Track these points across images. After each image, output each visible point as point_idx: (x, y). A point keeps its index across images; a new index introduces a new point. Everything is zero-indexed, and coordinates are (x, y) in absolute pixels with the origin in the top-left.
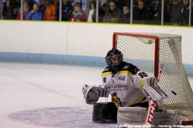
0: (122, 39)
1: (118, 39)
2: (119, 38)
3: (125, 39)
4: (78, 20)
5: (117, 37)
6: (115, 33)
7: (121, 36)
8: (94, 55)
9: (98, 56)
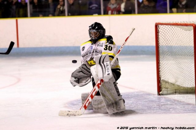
0: (163, 29)
1: (159, 28)
2: (161, 28)
3: (166, 28)
4: (115, 13)
5: (159, 27)
6: (156, 23)
7: (162, 26)
8: (135, 45)
9: (139, 45)
